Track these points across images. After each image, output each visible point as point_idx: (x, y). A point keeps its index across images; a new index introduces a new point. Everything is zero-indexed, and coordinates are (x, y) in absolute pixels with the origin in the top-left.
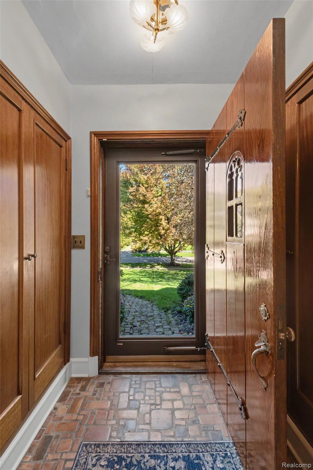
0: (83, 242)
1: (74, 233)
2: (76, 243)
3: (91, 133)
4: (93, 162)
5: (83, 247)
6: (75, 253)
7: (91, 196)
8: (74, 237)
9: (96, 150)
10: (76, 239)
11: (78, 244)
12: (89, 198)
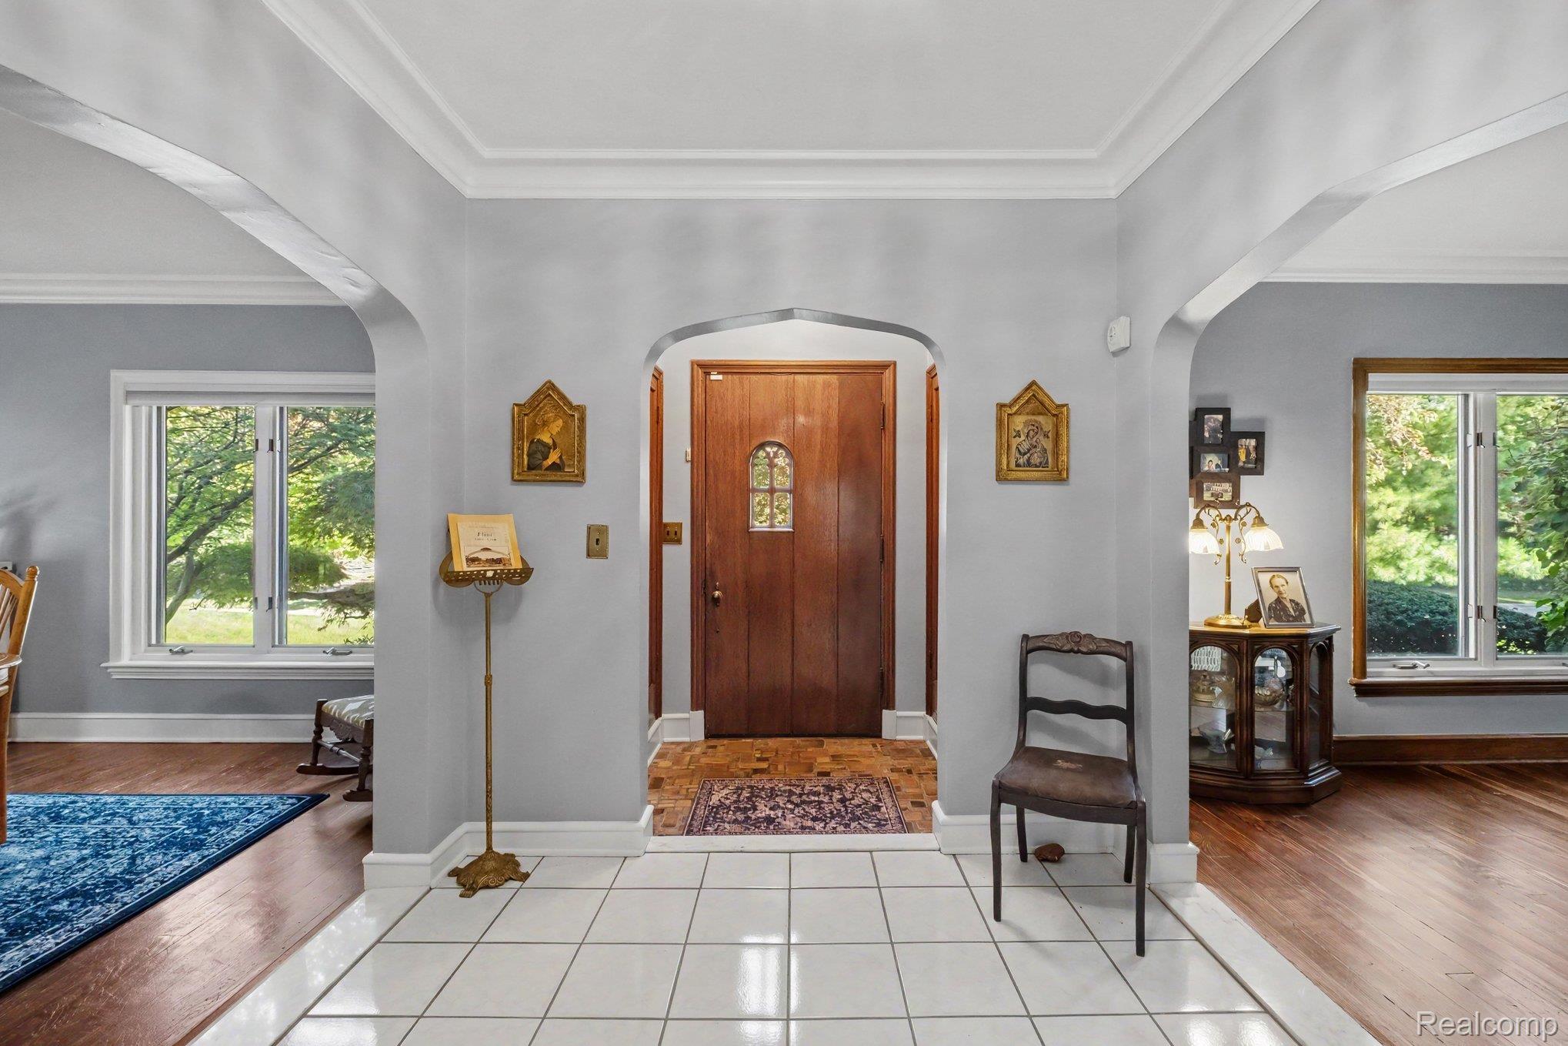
0: (678, 533)
1: (665, 520)
2: (668, 534)
3: (692, 363)
4: (695, 408)
5: (679, 541)
6: (667, 549)
7: (692, 462)
8: (666, 525)
9: (700, 390)
10: (668, 529)
11: (672, 535)
12: (689, 464)
